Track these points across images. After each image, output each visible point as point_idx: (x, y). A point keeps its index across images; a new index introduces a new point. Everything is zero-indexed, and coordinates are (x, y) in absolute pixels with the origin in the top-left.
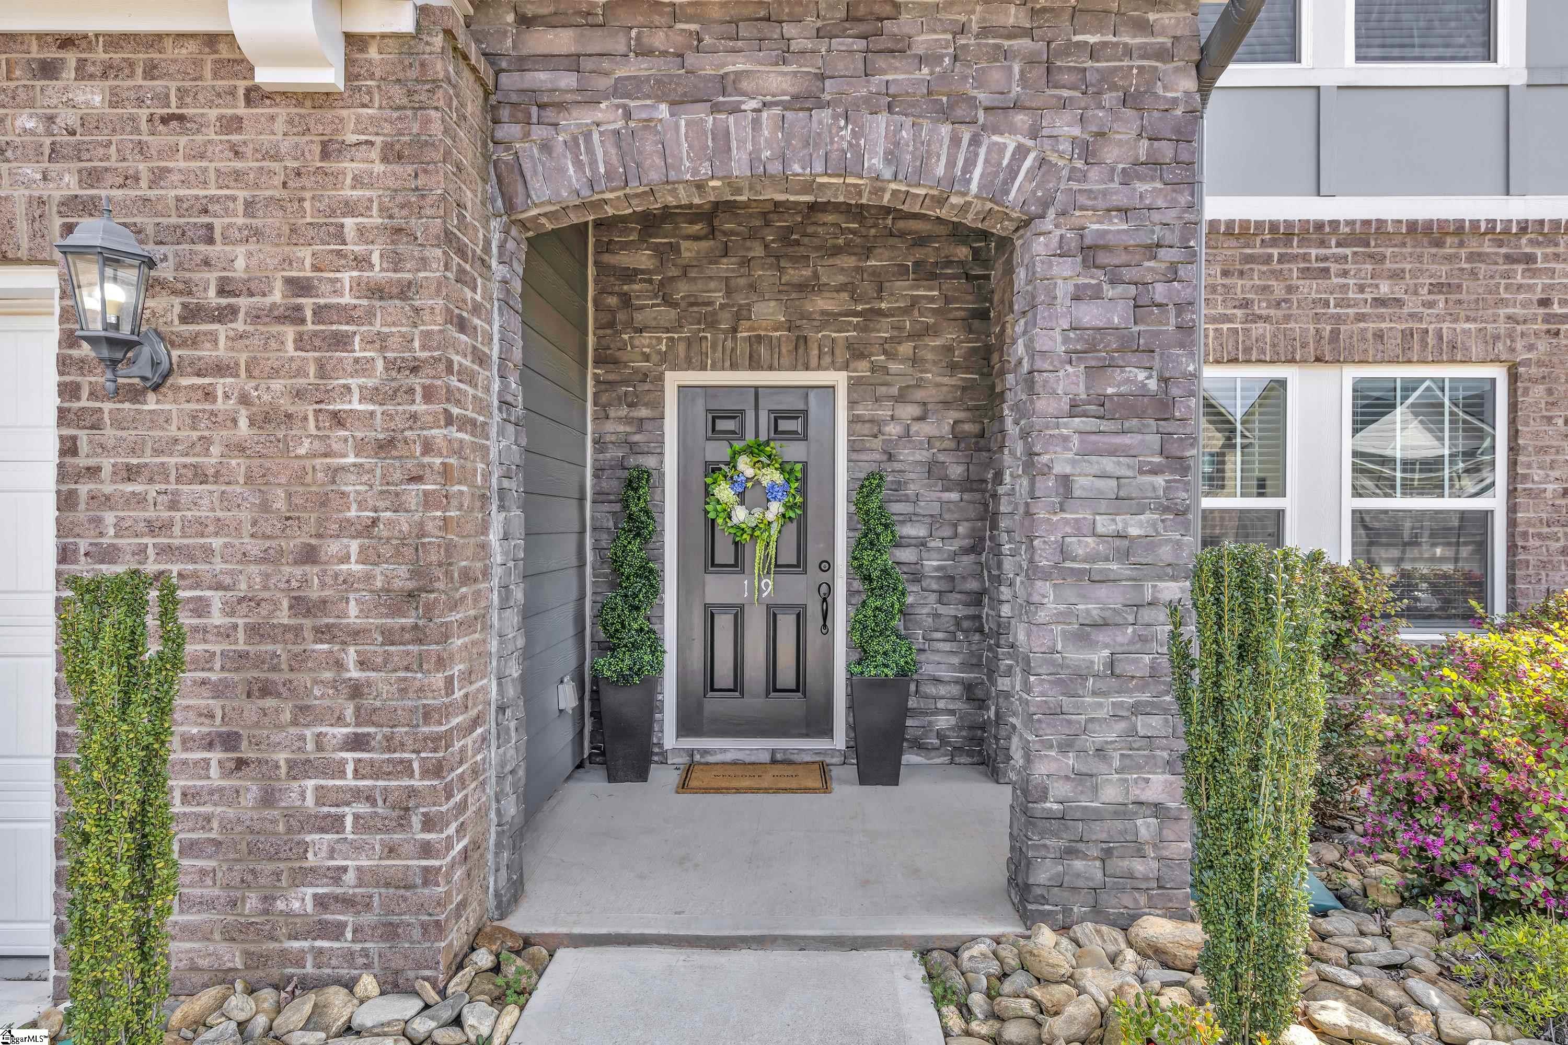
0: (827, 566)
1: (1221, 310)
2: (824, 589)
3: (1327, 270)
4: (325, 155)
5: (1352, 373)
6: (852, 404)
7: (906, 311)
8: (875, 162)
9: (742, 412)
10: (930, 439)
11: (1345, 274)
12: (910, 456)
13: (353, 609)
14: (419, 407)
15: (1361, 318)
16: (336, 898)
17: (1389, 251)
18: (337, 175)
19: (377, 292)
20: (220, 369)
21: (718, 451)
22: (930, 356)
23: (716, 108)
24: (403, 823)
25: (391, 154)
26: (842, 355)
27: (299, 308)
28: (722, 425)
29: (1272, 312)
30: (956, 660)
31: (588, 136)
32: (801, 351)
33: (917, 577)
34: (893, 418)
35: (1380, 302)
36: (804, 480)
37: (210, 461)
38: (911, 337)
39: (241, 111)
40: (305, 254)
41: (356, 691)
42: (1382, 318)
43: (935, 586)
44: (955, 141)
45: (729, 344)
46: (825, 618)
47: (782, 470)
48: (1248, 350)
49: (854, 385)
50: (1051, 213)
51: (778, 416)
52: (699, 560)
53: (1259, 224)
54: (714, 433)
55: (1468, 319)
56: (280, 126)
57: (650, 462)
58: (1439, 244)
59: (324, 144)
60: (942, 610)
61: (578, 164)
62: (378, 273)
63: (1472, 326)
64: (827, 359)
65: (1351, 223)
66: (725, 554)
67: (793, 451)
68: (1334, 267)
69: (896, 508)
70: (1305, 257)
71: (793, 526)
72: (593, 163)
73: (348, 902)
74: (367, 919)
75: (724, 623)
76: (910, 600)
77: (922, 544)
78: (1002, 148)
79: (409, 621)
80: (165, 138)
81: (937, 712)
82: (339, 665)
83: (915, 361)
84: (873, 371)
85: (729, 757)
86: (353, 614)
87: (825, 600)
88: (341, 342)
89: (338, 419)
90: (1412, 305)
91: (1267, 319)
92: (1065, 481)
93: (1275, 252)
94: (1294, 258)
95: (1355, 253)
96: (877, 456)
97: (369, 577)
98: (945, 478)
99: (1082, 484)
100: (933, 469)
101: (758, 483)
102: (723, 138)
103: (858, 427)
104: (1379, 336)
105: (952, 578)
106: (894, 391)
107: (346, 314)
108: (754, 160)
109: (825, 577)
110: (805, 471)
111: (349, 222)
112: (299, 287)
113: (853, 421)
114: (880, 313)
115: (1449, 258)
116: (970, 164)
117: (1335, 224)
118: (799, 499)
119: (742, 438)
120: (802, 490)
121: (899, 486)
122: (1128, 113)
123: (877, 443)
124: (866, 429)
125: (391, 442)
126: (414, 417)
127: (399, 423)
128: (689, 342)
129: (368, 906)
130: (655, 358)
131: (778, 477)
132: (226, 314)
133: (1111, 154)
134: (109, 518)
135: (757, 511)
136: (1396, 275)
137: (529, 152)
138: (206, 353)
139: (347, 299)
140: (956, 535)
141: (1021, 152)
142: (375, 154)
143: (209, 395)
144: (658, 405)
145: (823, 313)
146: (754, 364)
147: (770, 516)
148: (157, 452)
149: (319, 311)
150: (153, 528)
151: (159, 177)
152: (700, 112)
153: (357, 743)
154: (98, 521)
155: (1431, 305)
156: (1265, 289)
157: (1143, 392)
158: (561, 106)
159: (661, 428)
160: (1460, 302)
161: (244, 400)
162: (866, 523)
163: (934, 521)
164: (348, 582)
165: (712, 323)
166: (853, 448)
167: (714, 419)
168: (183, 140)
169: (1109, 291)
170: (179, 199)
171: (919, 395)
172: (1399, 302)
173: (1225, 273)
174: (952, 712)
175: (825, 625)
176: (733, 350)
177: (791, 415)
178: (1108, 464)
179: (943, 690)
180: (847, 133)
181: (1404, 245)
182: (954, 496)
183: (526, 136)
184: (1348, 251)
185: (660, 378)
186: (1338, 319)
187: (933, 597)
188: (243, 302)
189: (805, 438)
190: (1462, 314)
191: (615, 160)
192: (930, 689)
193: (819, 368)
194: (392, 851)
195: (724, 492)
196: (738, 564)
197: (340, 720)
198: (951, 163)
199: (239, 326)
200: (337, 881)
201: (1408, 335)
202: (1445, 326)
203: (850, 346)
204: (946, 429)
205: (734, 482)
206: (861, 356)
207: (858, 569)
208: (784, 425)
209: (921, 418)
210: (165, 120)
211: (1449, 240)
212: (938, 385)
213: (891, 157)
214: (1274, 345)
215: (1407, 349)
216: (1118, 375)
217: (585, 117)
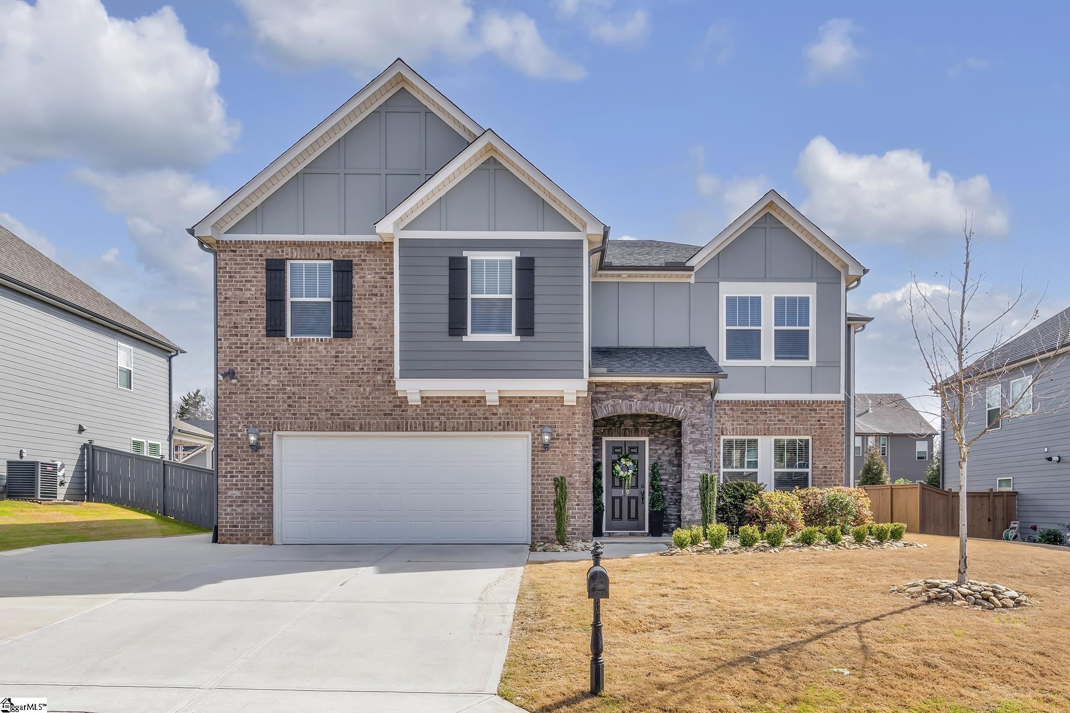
0: (643, 486)
1: (741, 422)
2: (642, 492)
3: (766, 413)
4: (573, 415)
5: (773, 438)
6: (650, 445)
7: (663, 422)
8: (657, 410)
9: (621, 447)
10: (669, 454)
11: (771, 413)
12: (664, 458)
13: (577, 484)
14: (587, 453)
15: (775, 424)
16: (575, 529)
17: (781, 408)
18: (575, 418)
19: (581, 436)
20: (557, 448)
21: (615, 457)
22: (669, 433)
23: (630, 401)
24: (585, 517)
25: (583, 414)
26: (647, 433)
27: (569, 438)
28: (616, 450)
29: (753, 423)
30: (676, 510)
31: (608, 406)
32: (637, 431)
33: (666, 489)
34: (660, 449)
35: (779, 420)
36: (637, 465)
37: (555, 462)
38: (665, 428)
39: (560, 408)
40: (570, 430)
41: (578, 497)
42: (780, 424)
43: (671, 491)
44: (670, 407)
45: (619, 430)
46: (643, 500)
47: (632, 462)
48: (747, 432)
49: (650, 441)
50: (687, 419)
51: (631, 448)
52: (611, 485)
53: (750, 401)
54: (614, 453)
55: (801, 425)
56: (566, 410)
57: (599, 460)
58: (793, 406)
59: (573, 413)
60: (672, 497)
61: (606, 410)
62: (581, 433)
63: (801, 426)
64: (643, 434)
65: (771, 401)
66: (617, 483)
67: (635, 457)
68: (768, 412)
69: (661, 471)
70: (761, 409)
71: (635, 476)
72: (609, 411)
73: (577, 529)
74: (580, 532)
75: (617, 501)
76: (664, 495)
77: (667, 480)
78: (678, 408)
79: (586, 486)
80: (549, 412)
81: (671, 523)
82: (575, 493)
83: (665, 434)
84: (655, 437)
85: (620, 534)
86: (577, 485)
87: (643, 495)
88: (575, 443)
89: (575, 455)
90: (787, 421)
91: (752, 424)
92: (689, 464)
93: (754, 408)
94: (758, 410)
95: (773, 409)
96: (655, 459)
97: (580, 480)
98: (673, 464)
99: (692, 465)
100: (670, 462)
101: (626, 465)
102: (631, 406)
103: (652, 451)
104: (779, 429)
105: (675, 489)
106: (660, 442)
107: (576, 439)
108: (636, 410)
109: (642, 489)
110: (637, 462)
111: (577, 425)
112: (569, 435)
113: (650, 450)
114: (657, 422)
115: (796, 410)
116: (673, 411)
117: (768, 401)
118: (636, 469)
119: (622, 454)
120: (637, 467)
121: (661, 466)
122: (699, 402)
123: (656, 455)
124: (653, 451)
125: (583, 459)
126: (587, 455)
127: (584, 456)
128: (609, 430)
129: (580, 530)
130: (600, 434)
131: (632, 464)
132: (558, 439)
133: (697, 409)
134: (540, 470)
135: (626, 472)
136: (783, 414)
137: (597, 408)
138: (554, 445)
139: (576, 437)
140: (676, 478)
141: (682, 408)
142: (581, 414)
143: (555, 452)
144: (601, 446)
145: (642, 422)
146: (625, 435)
147: (629, 474)
148: (547, 460)
149: (572, 438)
150: (547, 472)
151: (547, 418)
152: (627, 401)
153: (578, 505)
154: (538, 471)
155: (792, 421)
156: (752, 417)
157: (702, 449)
158: (603, 400)
159: (602, 451)
160: (799, 420)
161: (560, 452)
162: (654, 475)
163: (670, 475)
164: (577, 480)
165: (614, 425)
166: (650, 456)
167: (614, 449)
168: (551, 412)
169: (696, 432)
170: (551, 421)
171: (667, 443)
172: (784, 420)
173: (742, 413)
174: (675, 523)
175: (643, 502)
176: (620, 431)
177: (634, 448)
178: (696, 461)
179: (673, 517)
180: (652, 405)
181: (785, 406)
182: (675, 468)
183: (597, 406)
184: (772, 408)
185: (601, 438)
186: (770, 425)
187: (670, 494)
188: (560, 437)
189: (638, 454)
190: (799, 424)
191: (612, 410)
192: (670, 517)
193: (641, 436)
194: (583, 521)
195: (618, 468)
196: (621, 486)
197: (575, 501)
198: (670, 411)
199: (560, 441)
200: (575, 526)
201: (786, 428)
202: (795, 426)
203: (649, 430)
204: (673, 452)
205: (620, 465)
206: (652, 433)
207: (652, 486)
208: (632, 451)
209: (667, 449)
210: (548, 409)
211: (796, 405)
212: (672, 441)
213: (659, 409)
214: (754, 431)
215: (786, 432)
216: (698, 446)
217: (607, 402)
